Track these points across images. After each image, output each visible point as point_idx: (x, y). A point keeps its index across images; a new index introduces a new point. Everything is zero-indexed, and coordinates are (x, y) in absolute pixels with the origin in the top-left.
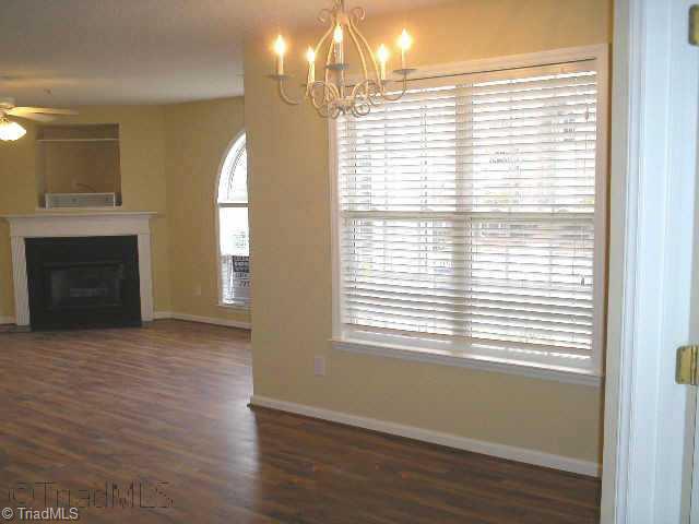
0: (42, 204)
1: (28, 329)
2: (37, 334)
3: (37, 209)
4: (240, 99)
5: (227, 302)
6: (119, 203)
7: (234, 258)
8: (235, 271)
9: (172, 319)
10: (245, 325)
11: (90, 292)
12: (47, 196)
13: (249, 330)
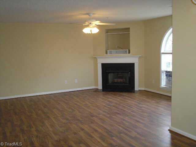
0: (107, 53)
1: (102, 91)
2: (104, 93)
3: (105, 55)
4: (171, 16)
5: (163, 86)
6: (129, 53)
7: (166, 72)
8: (166, 76)
9: (144, 90)
10: (169, 95)
11: (120, 80)
12: (108, 51)
13: (171, 97)
